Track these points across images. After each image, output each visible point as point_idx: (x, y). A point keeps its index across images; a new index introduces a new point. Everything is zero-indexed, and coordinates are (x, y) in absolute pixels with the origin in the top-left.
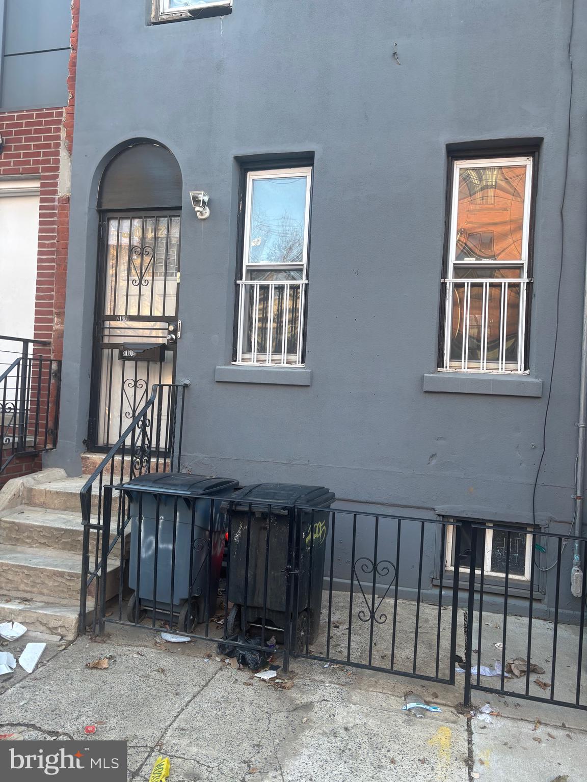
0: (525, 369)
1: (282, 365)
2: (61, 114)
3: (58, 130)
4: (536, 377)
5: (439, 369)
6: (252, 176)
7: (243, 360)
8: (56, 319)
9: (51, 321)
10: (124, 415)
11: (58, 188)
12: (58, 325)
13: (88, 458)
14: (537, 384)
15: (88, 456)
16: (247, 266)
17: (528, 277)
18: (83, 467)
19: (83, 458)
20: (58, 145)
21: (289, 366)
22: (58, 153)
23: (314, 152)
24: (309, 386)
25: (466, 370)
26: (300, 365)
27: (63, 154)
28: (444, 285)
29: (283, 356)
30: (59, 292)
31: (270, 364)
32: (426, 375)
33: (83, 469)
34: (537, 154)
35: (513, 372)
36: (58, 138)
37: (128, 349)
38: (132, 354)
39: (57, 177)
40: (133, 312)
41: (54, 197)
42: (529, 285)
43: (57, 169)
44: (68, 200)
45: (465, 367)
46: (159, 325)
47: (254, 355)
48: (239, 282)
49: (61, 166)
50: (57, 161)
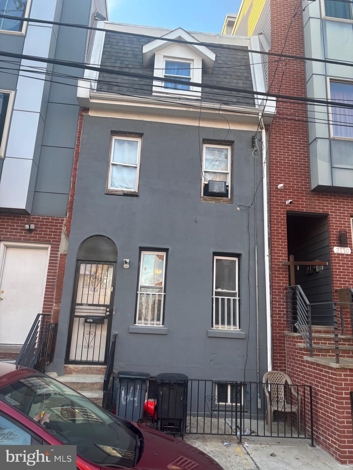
0: (239, 329)
1: (154, 326)
2: (63, 220)
3: (62, 226)
4: (244, 332)
5: (212, 328)
6: (143, 253)
7: (138, 323)
8: (54, 304)
9: (52, 305)
10: (83, 347)
11: (59, 249)
12: (55, 307)
13: (68, 367)
14: (244, 334)
15: (67, 366)
16: (140, 286)
17: (238, 297)
18: (65, 371)
19: (65, 367)
20: (61, 232)
21: (157, 326)
22: (61, 235)
23: (169, 249)
24: (167, 334)
25: (221, 329)
26: (162, 326)
27: (63, 236)
28: (213, 298)
29: (155, 322)
30: (57, 293)
31: (150, 325)
32: (209, 331)
33: (65, 372)
34: (239, 258)
35: (236, 330)
36: (61, 229)
37: (89, 319)
38: (91, 320)
39: (59, 245)
40: (90, 302)
41: (57, 253)
42: (239, 300)
43: (60, 242)
44: (65, 255)
45: (220, 327)
46: (102, 308)
47: (143, 321)
48: (137, 292)
49: (62, 240)
50: (60, 239)
